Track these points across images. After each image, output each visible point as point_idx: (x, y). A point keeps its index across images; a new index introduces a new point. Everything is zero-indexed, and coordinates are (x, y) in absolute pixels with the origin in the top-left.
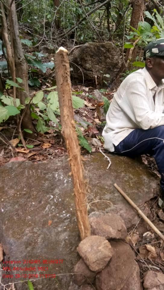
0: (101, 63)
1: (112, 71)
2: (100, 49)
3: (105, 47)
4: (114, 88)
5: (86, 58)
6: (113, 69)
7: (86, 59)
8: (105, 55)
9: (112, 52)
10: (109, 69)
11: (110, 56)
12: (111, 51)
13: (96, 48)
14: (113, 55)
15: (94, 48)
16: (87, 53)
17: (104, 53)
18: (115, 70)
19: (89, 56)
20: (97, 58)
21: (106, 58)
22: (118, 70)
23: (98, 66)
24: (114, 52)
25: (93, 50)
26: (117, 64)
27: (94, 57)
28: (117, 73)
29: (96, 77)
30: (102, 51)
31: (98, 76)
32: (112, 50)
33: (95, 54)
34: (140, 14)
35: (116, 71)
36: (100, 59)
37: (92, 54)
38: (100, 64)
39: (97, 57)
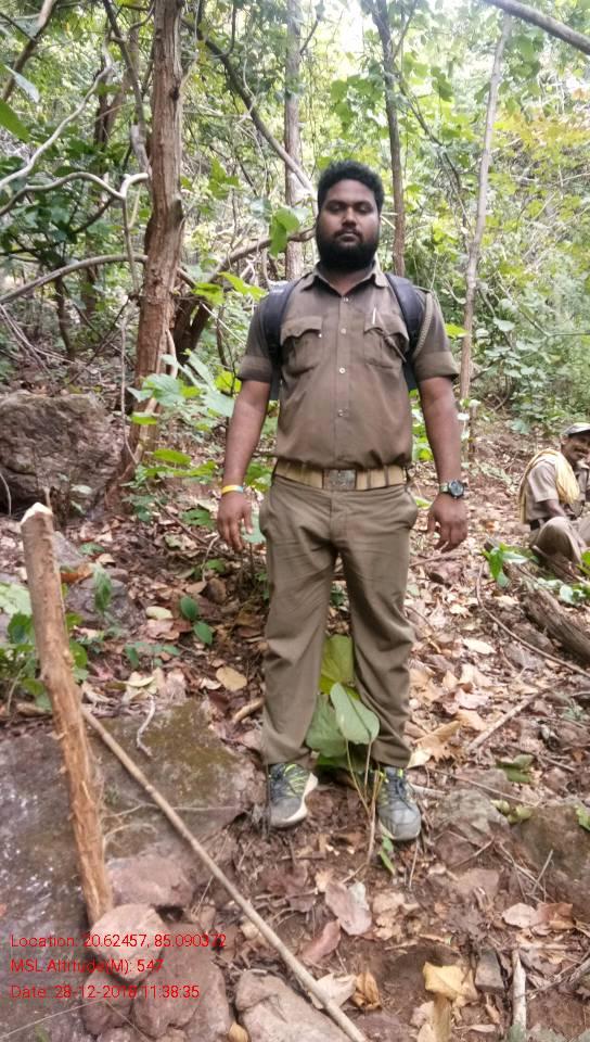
0: (61, 451)
1: (93, 473)
2: (55, 415)
3: (71, 410)
4: (105, 522)
5: (13, 440)
6: (97, 466)
7: (13, 442)
8: (70, 430)
9: (91, 423)
10: (86, 468)
11: (87, 432)
12: (88, 420)
13: (43, 412)
14: (96, 431)
15: (38, 412)
16: (14, 423)
17: (69, 425)
18: (104, 470)
19: (23, 434)
20: (47, 439)
21: (74, 437)
22: (112, 470)
23: (50, 460)
24: (98, 422)
25: (36, 418)
26: (107, 455)
27: (37, 435)
28: (109, 478)
29: (47, 490)
30: (62, 419)
31: (53, 489)
32: (94, 417)
33: (41, 427)
34: (161, 326)
35: (105, 474)
36: (58, 441)
37: (32, 427)
38: (56, 454)
39: (47, 436)
